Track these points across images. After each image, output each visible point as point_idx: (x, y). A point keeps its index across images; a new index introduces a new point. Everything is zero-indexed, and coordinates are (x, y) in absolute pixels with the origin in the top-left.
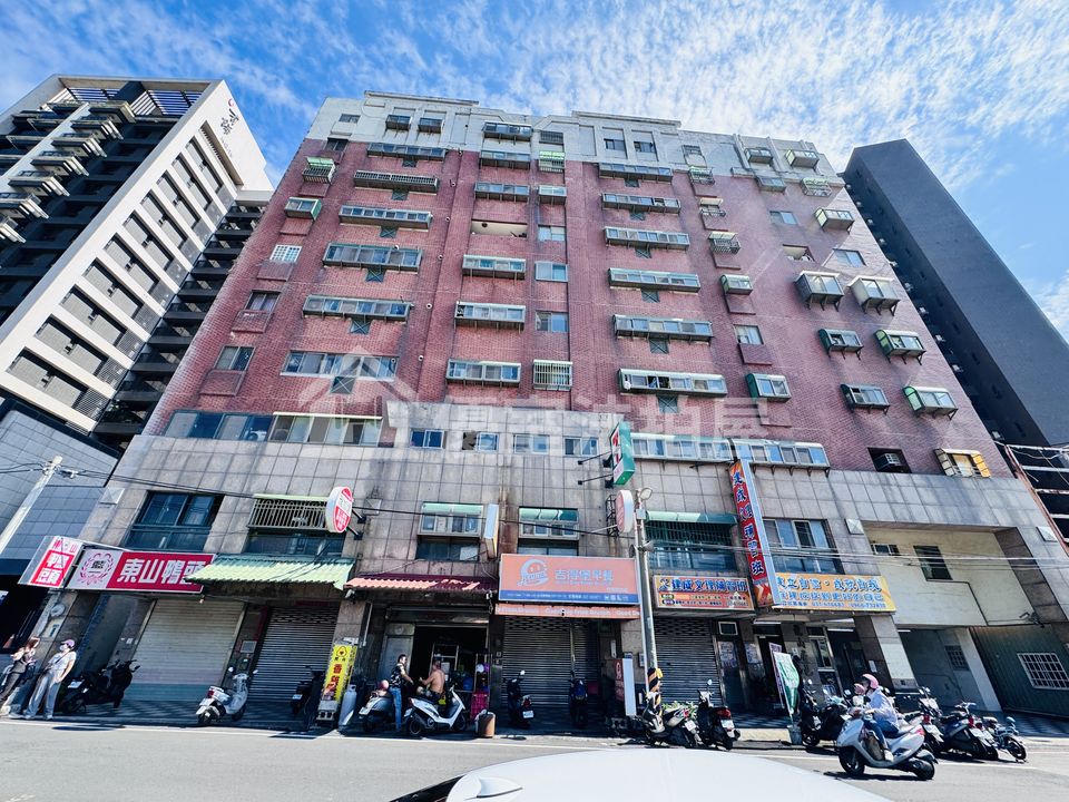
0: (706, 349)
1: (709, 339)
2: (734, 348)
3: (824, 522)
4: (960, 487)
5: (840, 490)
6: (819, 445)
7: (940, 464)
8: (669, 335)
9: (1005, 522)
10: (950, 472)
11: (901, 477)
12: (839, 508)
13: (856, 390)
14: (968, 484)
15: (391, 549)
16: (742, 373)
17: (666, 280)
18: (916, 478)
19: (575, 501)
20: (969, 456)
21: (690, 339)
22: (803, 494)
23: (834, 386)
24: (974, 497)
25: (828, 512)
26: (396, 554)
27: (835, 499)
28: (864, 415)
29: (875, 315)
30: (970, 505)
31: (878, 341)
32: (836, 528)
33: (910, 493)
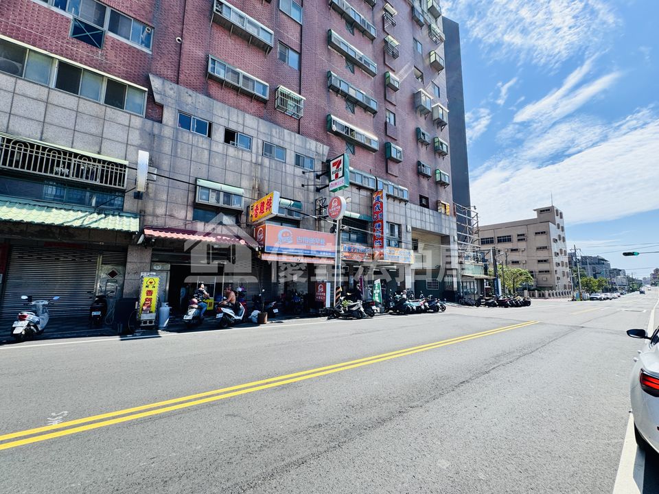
0: (372, 119)
1: (374, 112)
2: (383, 123)
3: (399, 226)
4: (441, 218)
5: (408, 211)
6: (407, 189)
7: (437, 206)
8: (358, 101)
9: (447, 234)
10: (439, 211)
11: (427, 209)
12: (406, 220)
13: (423, 166)
14: (443, 216)
15: (172, 210)
16: (384, 141)
17: (361, 59)
18: (431, 211)
19: (300, 196)
20: (445, 205)
21: (366, 109)
22: (397, 211)
23: (416, 161)
24: (443, 221)
25: (402, 222)
26: (176, 215)
27: (406, 216)
28: (422, 179)
29: (436, 128)
30: (441, 225)
31: (434, 143)
32: (403, 228)
33: (427, 216)
